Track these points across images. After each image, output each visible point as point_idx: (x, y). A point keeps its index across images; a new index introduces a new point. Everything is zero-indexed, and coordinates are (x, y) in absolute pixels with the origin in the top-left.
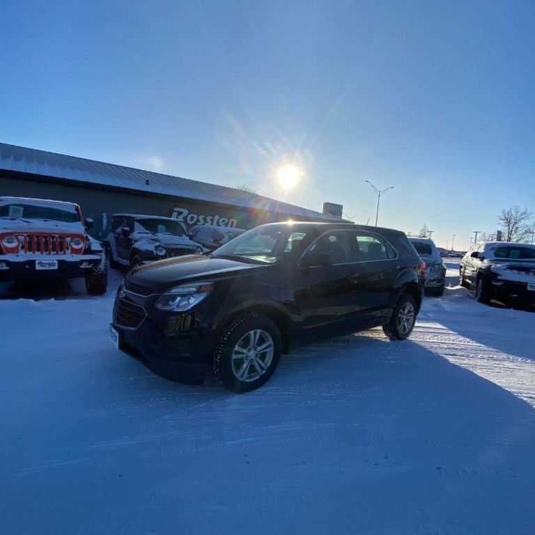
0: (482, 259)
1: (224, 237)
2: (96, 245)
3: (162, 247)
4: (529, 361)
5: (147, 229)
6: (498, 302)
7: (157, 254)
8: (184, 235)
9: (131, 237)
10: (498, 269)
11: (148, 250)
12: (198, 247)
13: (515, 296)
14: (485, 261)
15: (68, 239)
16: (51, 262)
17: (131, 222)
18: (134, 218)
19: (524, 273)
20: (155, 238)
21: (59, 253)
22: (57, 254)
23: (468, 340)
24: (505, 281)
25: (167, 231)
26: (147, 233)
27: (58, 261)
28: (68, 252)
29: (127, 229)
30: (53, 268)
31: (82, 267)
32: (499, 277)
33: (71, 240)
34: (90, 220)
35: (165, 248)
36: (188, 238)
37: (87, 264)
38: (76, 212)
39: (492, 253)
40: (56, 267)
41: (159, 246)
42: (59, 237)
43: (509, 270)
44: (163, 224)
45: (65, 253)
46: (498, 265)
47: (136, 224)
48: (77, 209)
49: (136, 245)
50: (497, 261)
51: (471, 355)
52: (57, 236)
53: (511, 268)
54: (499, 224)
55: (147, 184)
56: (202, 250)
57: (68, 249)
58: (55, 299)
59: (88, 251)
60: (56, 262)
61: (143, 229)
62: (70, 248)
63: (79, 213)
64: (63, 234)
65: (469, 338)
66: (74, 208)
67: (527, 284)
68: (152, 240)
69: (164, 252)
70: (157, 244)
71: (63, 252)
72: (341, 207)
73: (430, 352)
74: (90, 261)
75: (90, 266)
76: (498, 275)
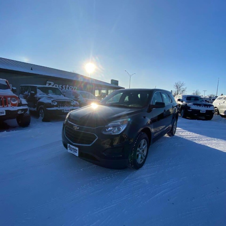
0: (182, 102)
1: (79, 95)
2: (24, 102)
3: (55, 101)
4: (219, 139)
5: (43, 92)
6: (188, 118)
7: (53, 105)
8: (61, 95)
9: (35, 96)
10: (190, 105)
11: (49, 103)
12: (72, 100)
13: (196, 115)
14: (184, 102)
15: (9, 99)
16: (2, 111)
17: (35, 89)
18: (36, 87)
19: (199, 106)
20: (48, 96)
21: (5, 106)
22: (3, 107)
23: (194, 133)
24: (192, 110)
25: (53, 93)
26: (44, 94)
27: (6, 111)
28: (9, 105)
29: (33, 92)
30: (3, 115)
31: (19, 113)
32: (190, 108)
33: (11, 99)
34: (14, 88)
35: (56, 102)
36: (63, 96)
37: (21, 111)
38: (6, 84)
39: (185, 99)
40: (5, 114)
41: (53, 100)
42: (4, 98)
43: (194, 106)
44: (50, 90)
45: (8, 106)
46: (190, 104)
47: (38, 90)
48: (6, 82)
49: (41, 100)
50: (189, 102)
51: (201, 139)
52: (2, 97)
53: (194, 104)
54: (174, 88)
55: (32, 69)
56: (74, 102)
57: (9, 104)
58: (7, 131)
59: (20, 104)
60: (5, 111)
61: (42, 93)
62: (10, 103)
63: (8, 84)
64: (6, 96)
65: (194, 132)
66: (5, 82)
67: (200, 110)
68: (48, 97)
69: (56, 104)
70: (52, 99)
71: (6, 106)
72: (118, 81)
73: (187, 140)
74: (22, 110)
75: (23, 112)
76: (190, 107)
